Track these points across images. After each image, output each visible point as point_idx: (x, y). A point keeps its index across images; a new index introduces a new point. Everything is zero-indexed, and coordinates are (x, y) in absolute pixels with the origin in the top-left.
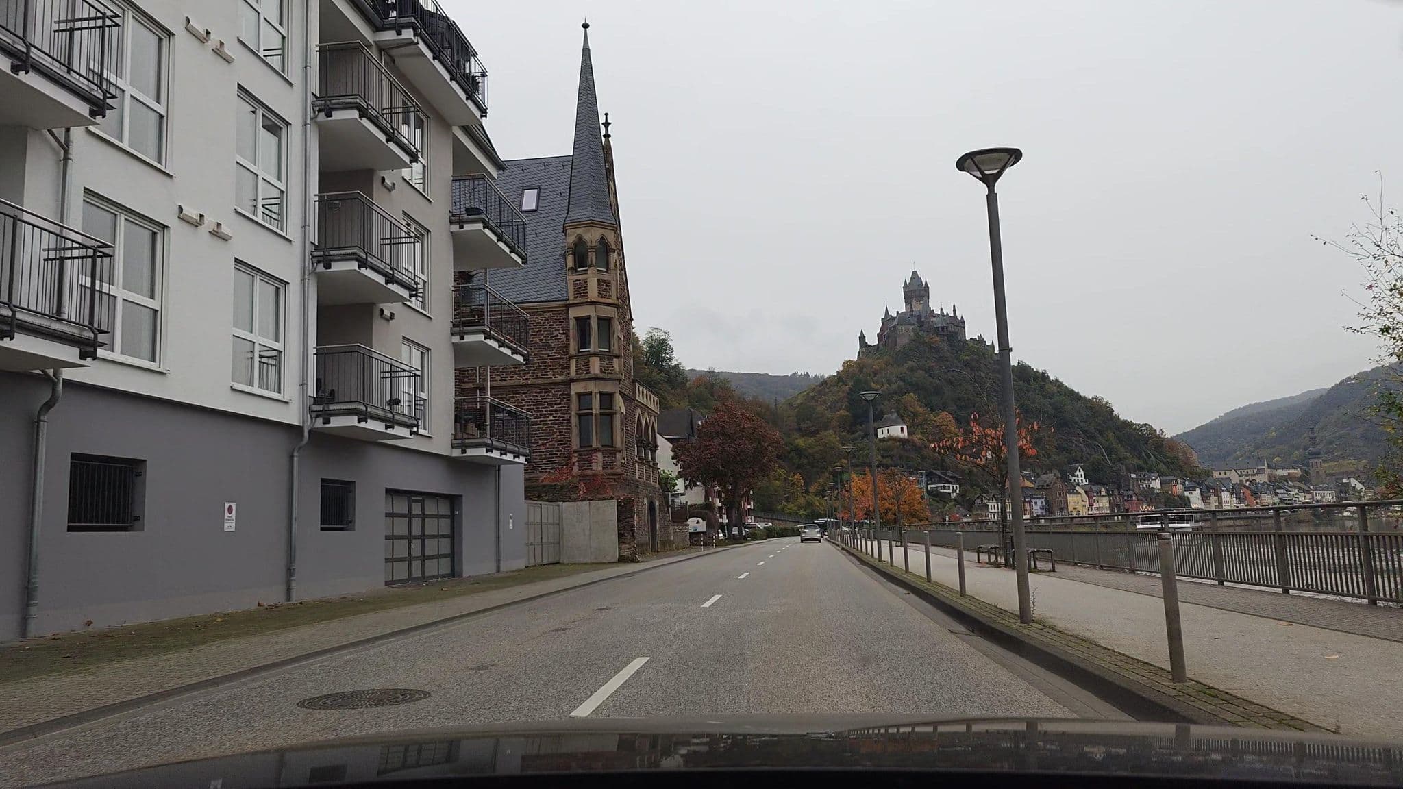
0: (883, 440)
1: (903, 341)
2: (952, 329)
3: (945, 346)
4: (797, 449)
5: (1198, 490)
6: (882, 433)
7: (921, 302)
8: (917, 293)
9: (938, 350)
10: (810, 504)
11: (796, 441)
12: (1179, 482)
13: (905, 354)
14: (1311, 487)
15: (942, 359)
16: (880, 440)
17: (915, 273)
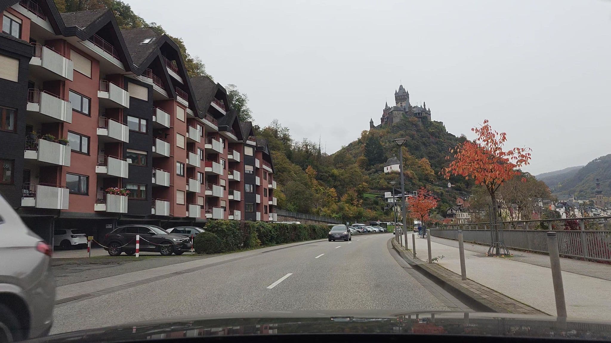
0: (388, 173)
1: (396, 120)
2: (424, 114)
3: (420, 124)
4: (333, 176)
5: (564, 208)
6: (387, 170)
7: (405, 102)
8: (403, 97)
9: (416, 125)
10: (341, 209)
11: (333, 171)
12: (552, 203)
13: (398, 127)
14: (606, 208)
15: (418, 131)
16: (386, 174)
17: (401, 86)
